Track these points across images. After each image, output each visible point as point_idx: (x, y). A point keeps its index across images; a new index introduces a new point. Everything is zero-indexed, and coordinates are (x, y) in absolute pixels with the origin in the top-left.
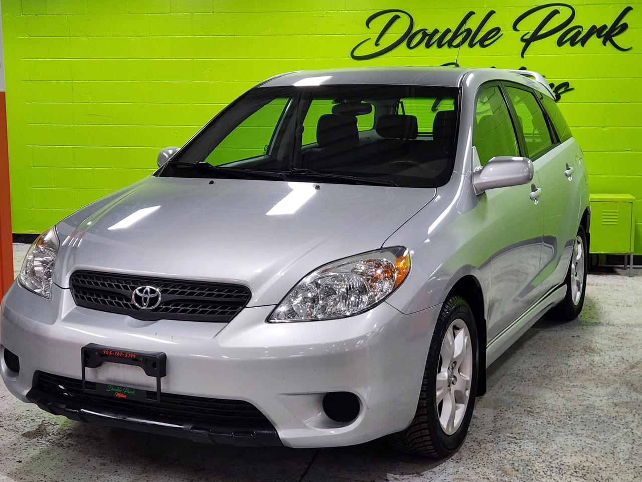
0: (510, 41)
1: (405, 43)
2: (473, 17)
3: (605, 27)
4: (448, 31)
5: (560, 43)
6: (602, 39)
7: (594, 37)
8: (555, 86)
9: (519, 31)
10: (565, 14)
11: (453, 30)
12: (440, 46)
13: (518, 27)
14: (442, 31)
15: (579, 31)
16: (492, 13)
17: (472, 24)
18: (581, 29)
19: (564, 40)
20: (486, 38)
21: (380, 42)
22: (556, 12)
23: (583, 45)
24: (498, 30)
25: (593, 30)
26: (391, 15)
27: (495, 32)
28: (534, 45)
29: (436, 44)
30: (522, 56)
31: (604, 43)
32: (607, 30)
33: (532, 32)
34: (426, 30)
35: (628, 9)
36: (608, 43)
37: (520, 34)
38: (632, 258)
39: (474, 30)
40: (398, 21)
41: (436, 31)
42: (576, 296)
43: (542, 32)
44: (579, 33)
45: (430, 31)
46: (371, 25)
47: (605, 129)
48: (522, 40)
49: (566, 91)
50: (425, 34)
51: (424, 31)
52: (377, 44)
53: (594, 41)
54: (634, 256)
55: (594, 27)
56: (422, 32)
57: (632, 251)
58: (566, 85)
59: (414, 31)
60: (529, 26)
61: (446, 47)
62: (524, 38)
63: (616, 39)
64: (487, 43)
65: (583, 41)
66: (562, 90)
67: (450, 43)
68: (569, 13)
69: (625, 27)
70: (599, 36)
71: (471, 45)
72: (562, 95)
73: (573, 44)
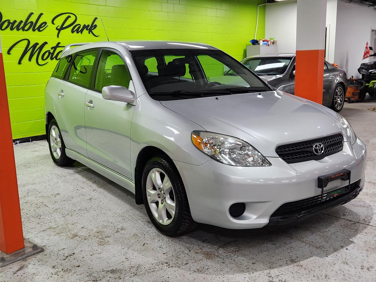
0: (51, 30)
2: (33, 16)
3: (89, 25)
4: (21, 22)
5: (73, 32)
7: (85, 30)
9: (54, 24)
11: (24, 21)
12: (18, 29)
13: (55, 22)
14: (18, 21)
15: (79, 26)
16: (41, 14)
17: (33, 19)
19: (74, 30)
20: (40, 27)
22: (69, 17)
23: (81, 33)
24: (46, 23)
25: (85, 27)
27: (44, 24)
28: (62, 31)
29: (16, 29)
30: (58, 37)
31: (89, 33)
32: (89, 27)
33: (60, 25)
34: (10, 20)
35: (96, 19)
36: (91, 33)
37: (55, 26)
39: (34, 22)
41: (15, 21)
43: (64, 26)
44: (79, 27)
45: (12, 21)
48: (57, 29)
50: (9, 23)
51: (8, 21)
53: (85, 32)
55: (85, 25)
56: (7, 21)
59: (3, 20)
60: (59, 22)
61: (21, 30)
63: (93, 31)
64: (41, 29)
65: (82, 31)
67: (23, 29)
68: (74, 17)
69: (96, 26)
70: (87, 30)
71: (34, 30)
73: (78, 32)
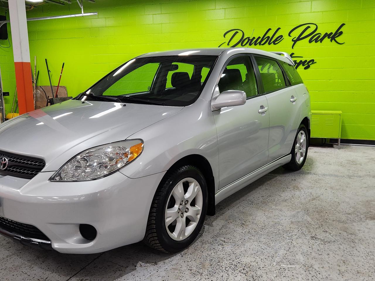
0: (287, 41)
1: (240, 44)
2: (270, 31)
3: (331, 33)
4: (259, 38)
5: (310, 41)
6: (330, 39)
7: (327, 38)
8: (308, 61)
10: (313, 28)
11: (261, 37)
12: (255, 44)
13: (291, 35)
14: (256, 38)
15: (319, 35)
16: (279, 29)
17: (270, 34)
18: (320, 35)
19: (312, 40)
20: (276, 40)
21: (229, 44)
22: (309, 27)
23: (321, 42)
24: (282, 36)
25: (326, 35)
26: (234, 32)
27: (280, 38)
28: (298, 43)
30: (293, 48)
31: (331, 41)
32: (333, 35)
33: (297, 37)
34: (250, 37)
35: (343, 25)
36: (333, 41)
37: (292, 38)
38: (340, 140)
39: (271, 37)
40: (238, 34)
41: (254, 38)
42: (300, 159)
43: (302, 37)
44: (319, 36)
45: (251, 38)
46: (226, 36)
47: (331, 81)
48: (293, 40)
49: (312, 63)
50: (249, 39)
51: (248, 38)
52: (228, 45)
53: (327, 40)
54: (341, 139)
55: (326, 34)
57: (340, 137)
58: (313, 60)
59: (244, 38)
60: (296, 34)
61: (258, 45)
62: (294, 40)
63: (336, 39)
64: (276, 42)
65: (321, 40)
66: (311, 63)
67: (260, 43)
68: (315, 27)
69: (341, 33)
70: (329, 38)
71: (269, 44)
72: (310, 66)
73: (316, 42)
